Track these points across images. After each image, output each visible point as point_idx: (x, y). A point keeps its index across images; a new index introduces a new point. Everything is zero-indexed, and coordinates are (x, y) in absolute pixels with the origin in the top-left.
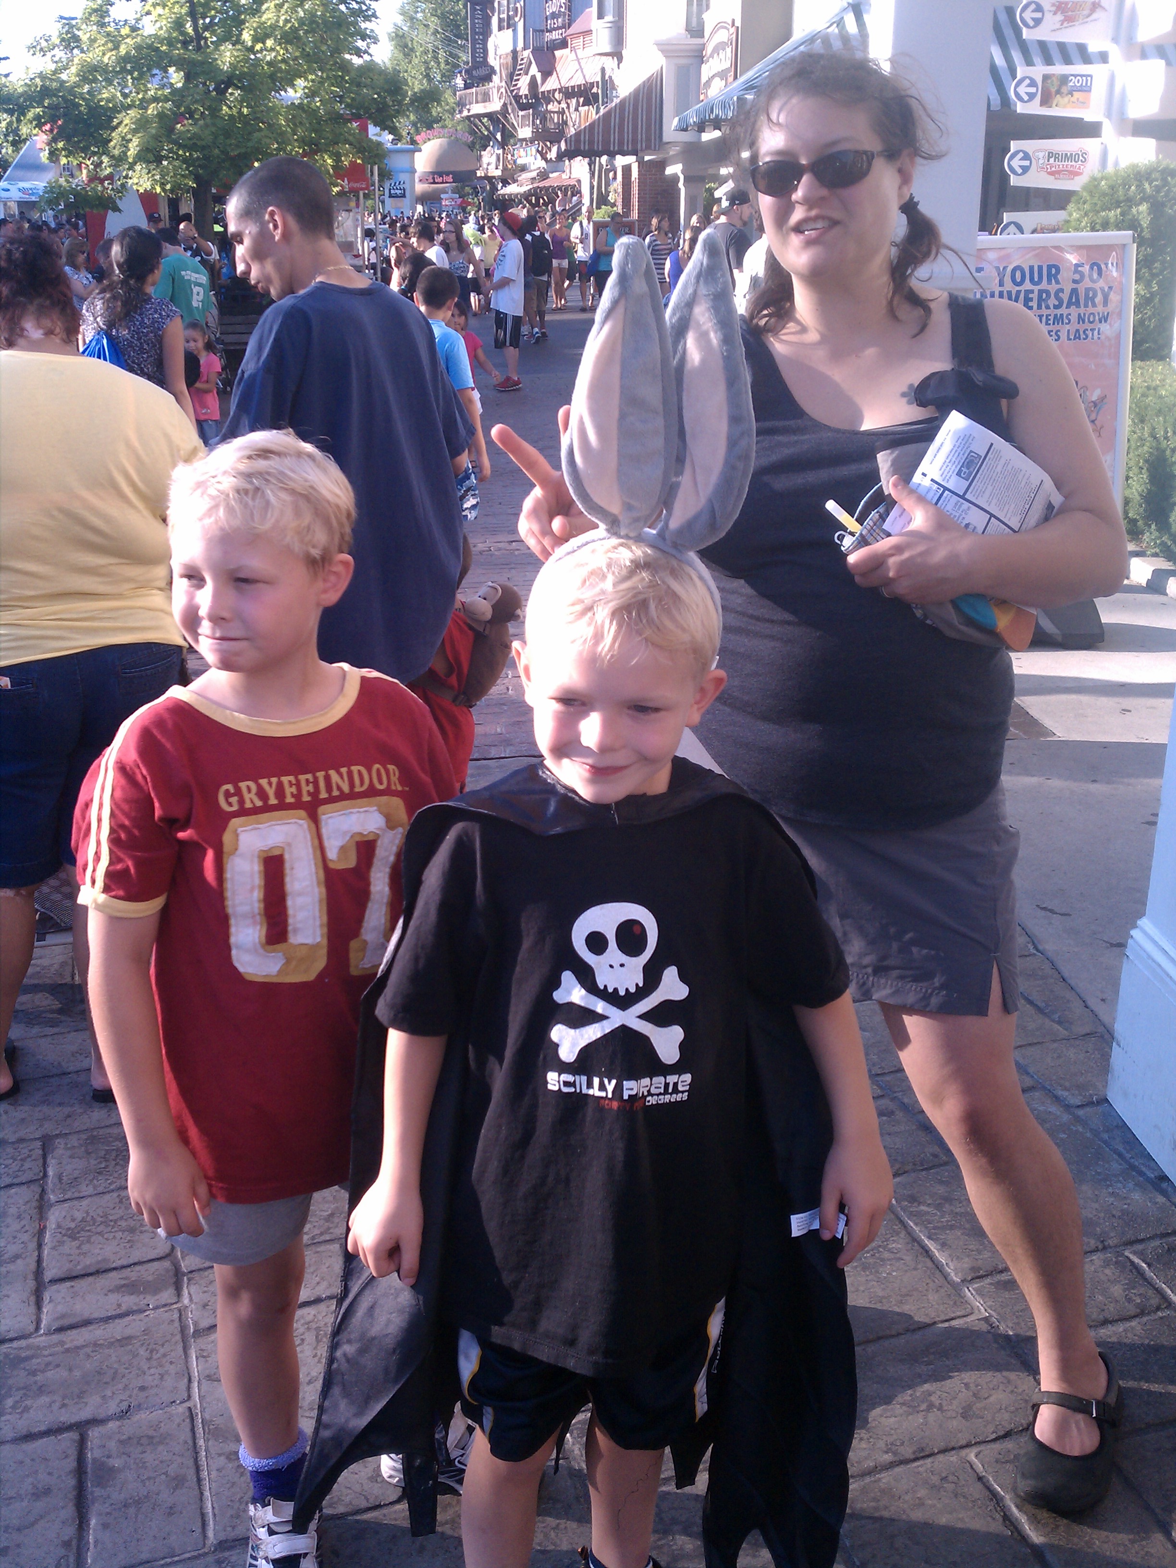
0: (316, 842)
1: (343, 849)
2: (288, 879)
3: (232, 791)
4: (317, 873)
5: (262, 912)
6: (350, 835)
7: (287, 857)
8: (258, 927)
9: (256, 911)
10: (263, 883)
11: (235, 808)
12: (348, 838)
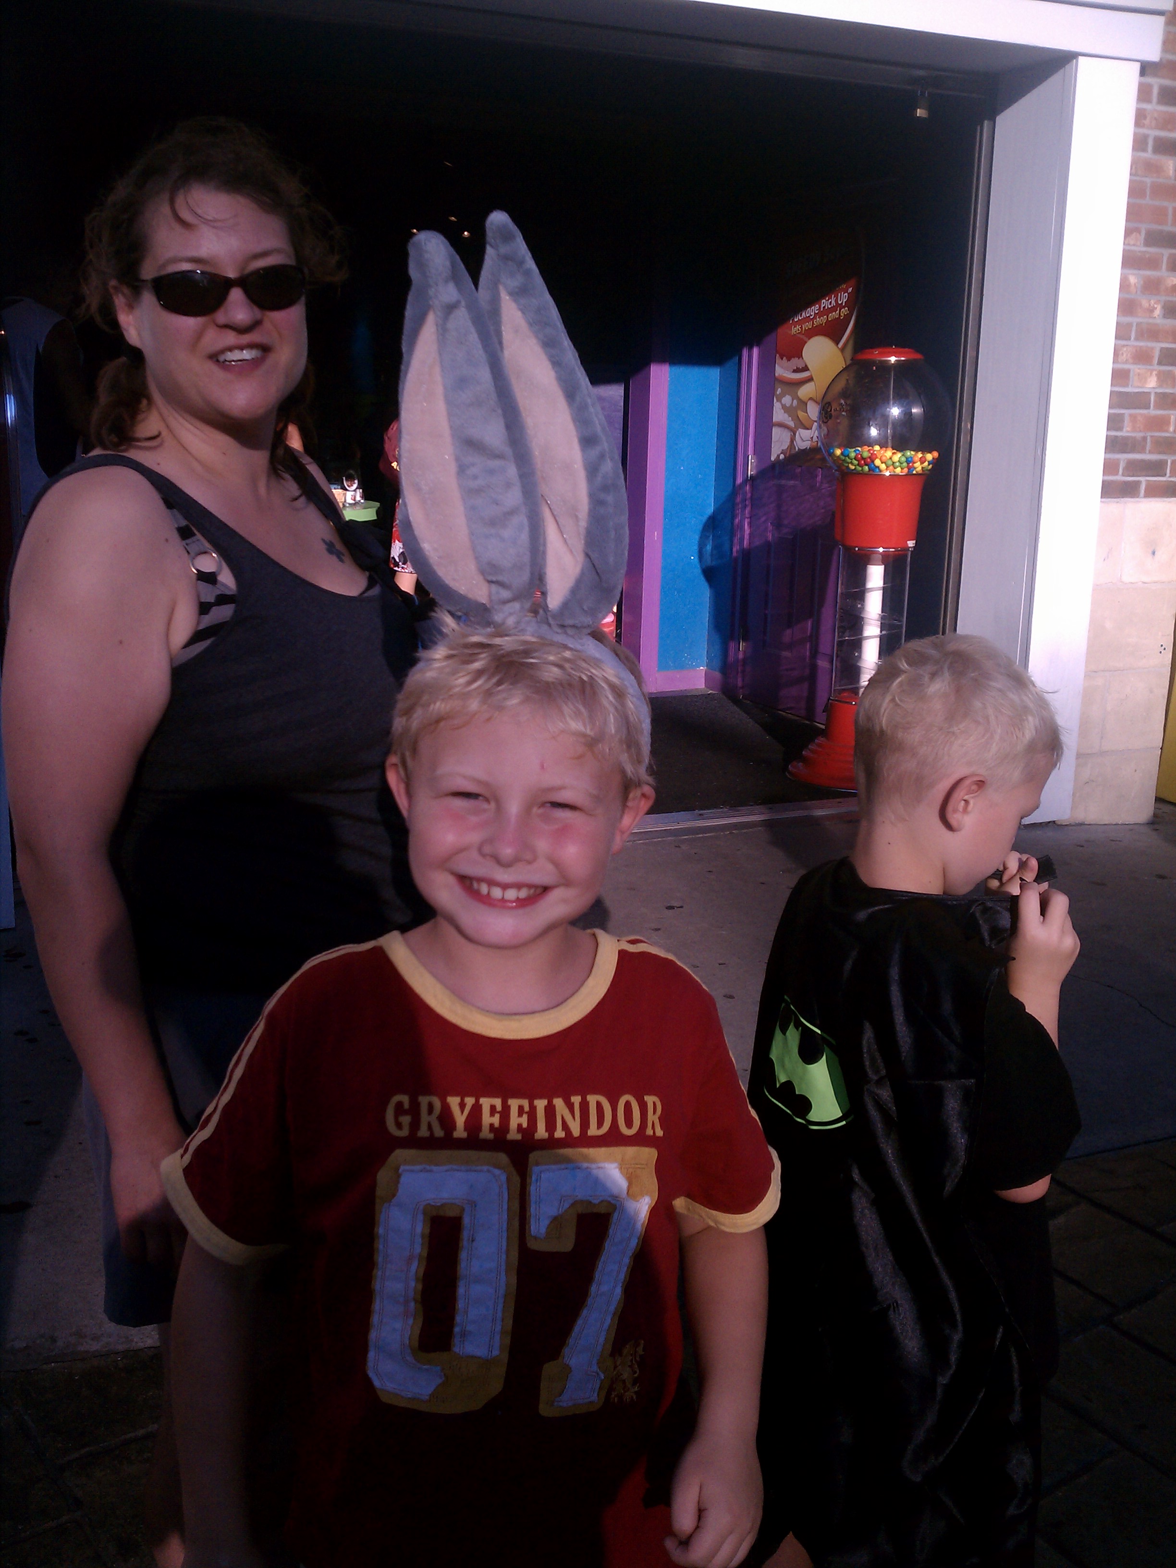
0: (516, 1205)
1: (557, 1222)
2: (463, 1255)
3: (406, 1106)
4: (508, 1252)
5: (419, 1297)
6: (571, 1201)
7: (466, 1221)
8: (411, 1321)
9: (411, 1293)
10: (425, 1254)
11: (405, 1133)
12: (567, 1206)
